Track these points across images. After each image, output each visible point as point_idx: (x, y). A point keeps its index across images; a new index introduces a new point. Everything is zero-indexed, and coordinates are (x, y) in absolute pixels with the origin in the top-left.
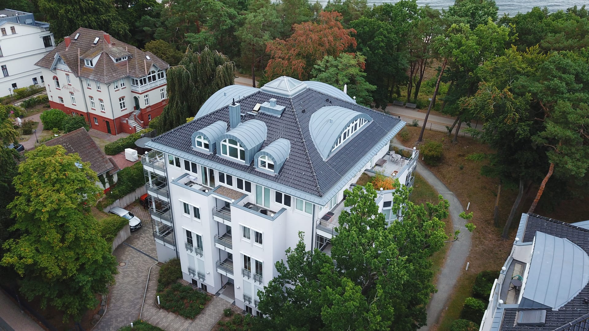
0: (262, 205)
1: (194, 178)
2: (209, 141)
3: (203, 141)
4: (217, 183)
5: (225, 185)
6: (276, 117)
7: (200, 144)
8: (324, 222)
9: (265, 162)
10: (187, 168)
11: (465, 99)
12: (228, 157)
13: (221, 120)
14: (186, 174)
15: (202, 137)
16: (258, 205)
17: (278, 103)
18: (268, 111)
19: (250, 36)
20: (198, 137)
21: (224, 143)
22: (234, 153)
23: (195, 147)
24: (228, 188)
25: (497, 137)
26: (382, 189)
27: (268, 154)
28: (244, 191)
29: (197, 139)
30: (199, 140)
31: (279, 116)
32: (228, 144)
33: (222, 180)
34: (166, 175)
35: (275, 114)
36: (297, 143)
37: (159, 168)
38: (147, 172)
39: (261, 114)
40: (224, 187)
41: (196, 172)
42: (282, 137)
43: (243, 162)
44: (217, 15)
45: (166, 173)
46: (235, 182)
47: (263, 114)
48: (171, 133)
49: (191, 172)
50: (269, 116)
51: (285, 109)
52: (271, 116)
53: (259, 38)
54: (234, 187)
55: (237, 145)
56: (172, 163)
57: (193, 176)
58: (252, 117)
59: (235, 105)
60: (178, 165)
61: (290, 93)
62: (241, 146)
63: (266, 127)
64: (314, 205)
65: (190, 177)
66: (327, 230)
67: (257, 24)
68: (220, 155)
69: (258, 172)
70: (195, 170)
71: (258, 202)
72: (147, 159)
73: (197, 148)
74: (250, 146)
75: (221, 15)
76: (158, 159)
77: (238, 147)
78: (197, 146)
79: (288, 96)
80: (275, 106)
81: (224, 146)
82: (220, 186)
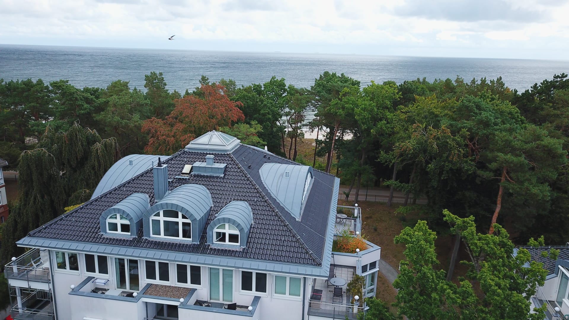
0: (219, 300)
1: (103, 281)
2: (130, 220)
3: (119, 221)
4: (144, 281)
5: (157, 281)
6: (217, 177)
7: (114, 227)
8: (314, 302)
9: (224, 234)
10: (90, 268)
11: (399, 145)
12: (162, 237)
13: (138, 192)
14: (89, 279)
15: (118, 216)
16: (212, 301)
17: (216, 161)
18: (205, 172)
19: (117, 118)
20: (111, 218)
21: (156, 218)
22: (171, 229)
23: (106, 233)
24: (162, 286)
25: (445, 177)
26: (358, 250)
27: (229, 221)
28: (189, 285)
29: (109, 220)
30: (113, 221)
31: (222, 175)
32: (162, 218)
33: (151, 275)
34: (51, 287)
35: (216, 173)
36: (258, 204)
37: (37, 279)
38: (14, 288)
39: (195, 176)
40: (157, 285)
41: (106, 272)
42: (234, 200)
43: (188, 241)
44: (71, 100)
45: (51, 285)
46: (173, 273)
47: (198, 176)
48: (61, 220)
49: (97, 274)
50: (207, 177)
51: (226, 167)
52: (211, 177)
53: (128, 120)
54: (173, 281)
55: (178, 217)
56: (62, 266)
57: (100, 278)
58: (183, 182)
59: (162, 166)
60: (74, 267)
61: (229, 147)
62: (184, 217)
63: (208, 191)
64: (305, 278)
65: (97, 281)
66: (322, 313)
67: (124, 104)
68: (150, 237)
69: (215, 249)
70: (104, 270)
71: (212, 297)
72: (15, 269)
73: (110, 233)
74: (199, 214)
75: (76, 99)
76: (35, 265)
77: (180, 220)
78: (108, 231)
79: (226, 151)
80: (213, 164)
81: (156, 223)
82: (149, 286)
